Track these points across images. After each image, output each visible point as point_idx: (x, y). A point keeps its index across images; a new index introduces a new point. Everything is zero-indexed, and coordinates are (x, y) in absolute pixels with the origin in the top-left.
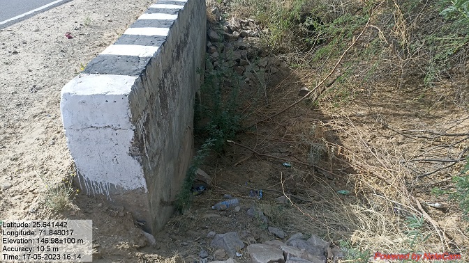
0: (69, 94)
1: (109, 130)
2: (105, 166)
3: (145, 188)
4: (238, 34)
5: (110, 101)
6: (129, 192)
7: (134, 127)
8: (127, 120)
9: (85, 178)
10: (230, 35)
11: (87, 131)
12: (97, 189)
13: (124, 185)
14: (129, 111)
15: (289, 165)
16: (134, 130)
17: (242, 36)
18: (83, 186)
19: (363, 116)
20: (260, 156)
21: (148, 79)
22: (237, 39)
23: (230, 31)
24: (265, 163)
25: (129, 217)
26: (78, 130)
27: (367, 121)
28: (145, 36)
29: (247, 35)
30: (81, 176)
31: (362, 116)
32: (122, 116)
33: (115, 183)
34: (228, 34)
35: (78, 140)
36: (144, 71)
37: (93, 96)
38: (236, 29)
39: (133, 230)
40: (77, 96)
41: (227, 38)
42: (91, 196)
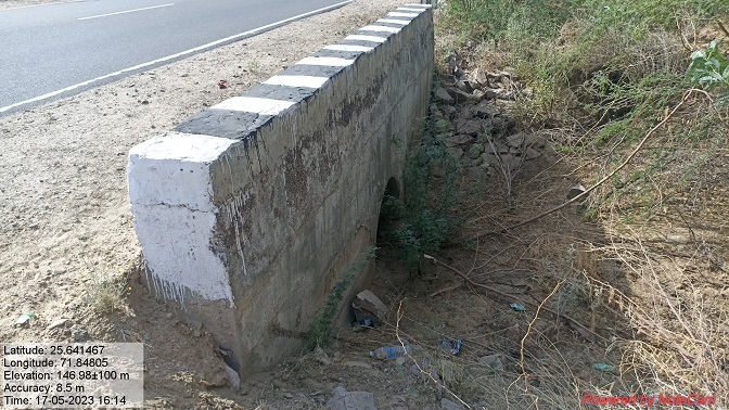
0: (137, 156)
1: (185, 210)
2: (179, 260)
3: (230, 300)
4: (480, 94)
5: (186, 170)
6: (209, 303)
7: (217, 211)
8: (208, 198)
9: (154, 274)
10: (467, 95)
11: (157, 209)
12: (169, 292)
13: (203, 292)
14: (210, 186)
15: (521, 308)
16: (217, 214)
17: (486, 97)
18: (152, 286)
19: (679, 243)
20: (475, 287)
21: (261, 146)
22: (478, 101)
23: (469, 88)
24: (481, 299)
25: (207, 339)
26: (146, 206)
27: (684, 253)
28: (288, 87)
29: (494, 96)
30: (149, 271)
31: (676, 243)
32: (200, 191)
33: (192, 288)
34: (464, 93)
35: (146, 220)
36: (253, 134)
37: (165, 161)
38: (479, 86)
39: (209, 358)
40: (146, 160)
41: (462, 99)
42: (160, 302)
